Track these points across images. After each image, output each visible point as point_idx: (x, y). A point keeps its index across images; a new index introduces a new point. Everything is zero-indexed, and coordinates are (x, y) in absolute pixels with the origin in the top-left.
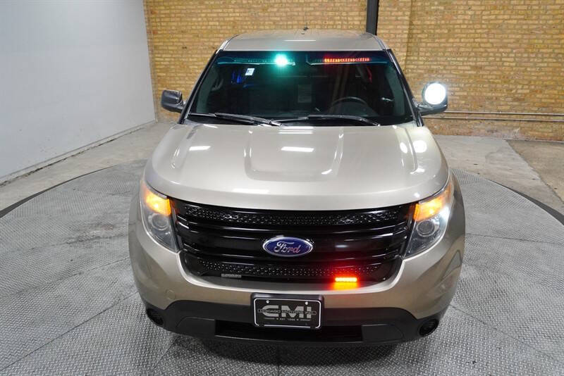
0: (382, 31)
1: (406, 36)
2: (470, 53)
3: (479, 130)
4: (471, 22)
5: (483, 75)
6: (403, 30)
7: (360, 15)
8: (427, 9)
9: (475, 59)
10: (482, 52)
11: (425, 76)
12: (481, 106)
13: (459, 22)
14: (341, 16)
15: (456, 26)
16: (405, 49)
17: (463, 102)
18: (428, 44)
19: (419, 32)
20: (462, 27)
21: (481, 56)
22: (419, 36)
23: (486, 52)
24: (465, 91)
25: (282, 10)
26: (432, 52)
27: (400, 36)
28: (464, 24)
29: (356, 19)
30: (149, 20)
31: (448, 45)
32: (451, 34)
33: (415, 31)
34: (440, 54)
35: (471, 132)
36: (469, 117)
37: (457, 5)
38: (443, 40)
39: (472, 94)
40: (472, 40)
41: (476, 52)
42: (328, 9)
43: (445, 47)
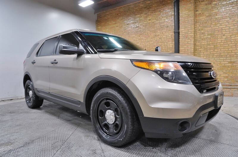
0: (182, 49)
1: (193, 50)
2: (227, 55)
4: (225, 41)
5: (236, 66)
6: (191, 47)
7: (172, 43)
8: (202, 38)
9: (230, 58)
10: (234, 55)
12: (237, 81)
13: (219, 42)
14: (164, 44)
15: (218, 44)
17: (226, 79)
18: (205, 53)
19: (199, 48)
20: (221, 44)
21: (233, 57)
22: (200, 50)
23: (236, 54)
24: (226, 74)
25: (142, 44)
26: (207, 56)
27: (190, 50)
28: (222, 42)
29: (171, 45)
31: (215, 52)
32: (216, 48)
34: (211, 57)
35: (232, 95)
36: (230, 87)
37: (217, 34)
38: (212, 51)
40: (227, 49)
41: (230, 55)
42: (159, 42)
43: (213, 54)
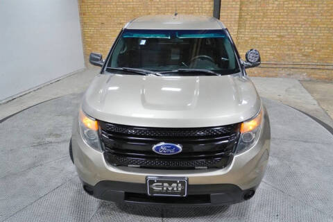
0: (223, 14)
2: (276, 27)
3: (282, 74)
4: (277, 9)
5: (284, 41)
6: (236, 13)
7: (209, 4)
9: (279, 31)
10: (284, 27)
11: (250, 41)
12: (283, 59)
14: (198, 4)
15: (268, 11)
16: (237, 25)
17: (272, 57)
18: (251, 22)
19: (246, 14)
21: (283, 29)
22: (246, 17)
23: (286, 26)
24: (273, 50)
26: (253, 27)
27: (234, 17)
28: (273, 10)
30: (80, 7)
31: (263, 22)
32: (265, 15)
33: (243, 14)
34: (258, 28)
35: (277, 75)
36: (276, 66)
38: (260, 20)
39: (278, 52)
40: (278, 19)
41: (280, 27)
43: (261, 24)
